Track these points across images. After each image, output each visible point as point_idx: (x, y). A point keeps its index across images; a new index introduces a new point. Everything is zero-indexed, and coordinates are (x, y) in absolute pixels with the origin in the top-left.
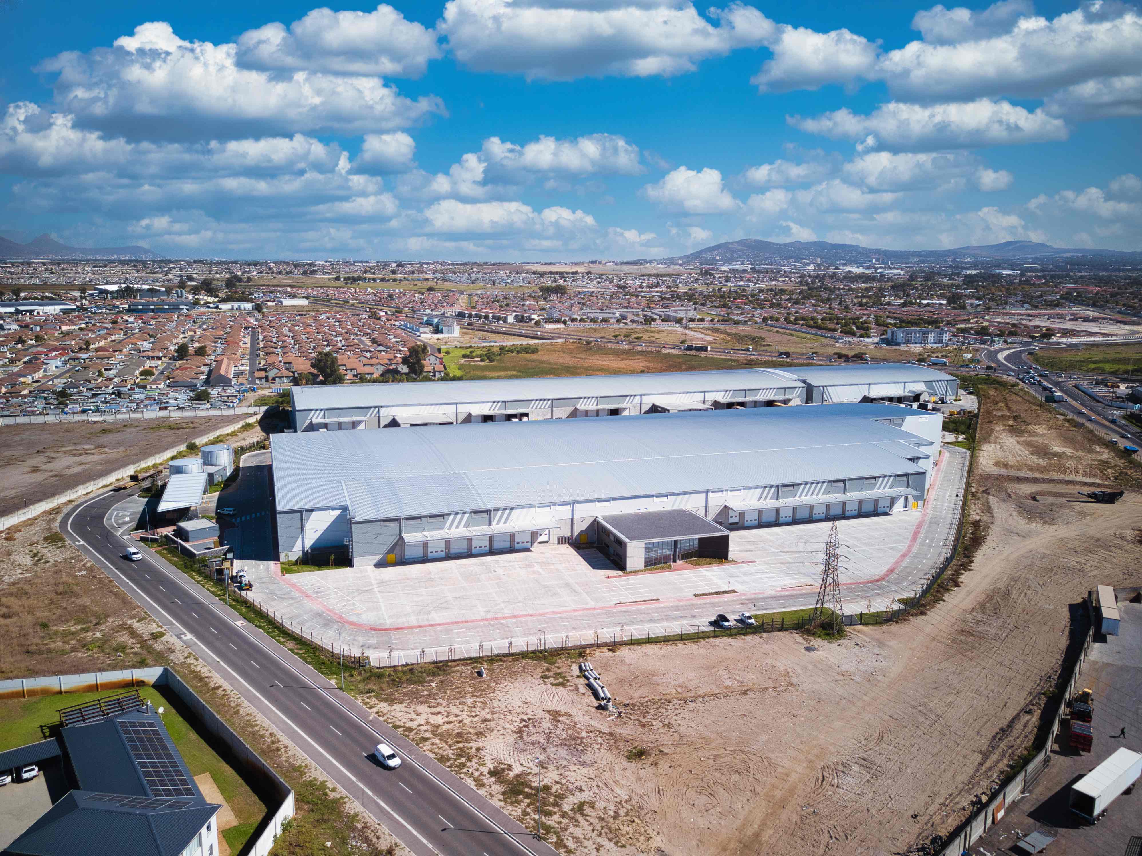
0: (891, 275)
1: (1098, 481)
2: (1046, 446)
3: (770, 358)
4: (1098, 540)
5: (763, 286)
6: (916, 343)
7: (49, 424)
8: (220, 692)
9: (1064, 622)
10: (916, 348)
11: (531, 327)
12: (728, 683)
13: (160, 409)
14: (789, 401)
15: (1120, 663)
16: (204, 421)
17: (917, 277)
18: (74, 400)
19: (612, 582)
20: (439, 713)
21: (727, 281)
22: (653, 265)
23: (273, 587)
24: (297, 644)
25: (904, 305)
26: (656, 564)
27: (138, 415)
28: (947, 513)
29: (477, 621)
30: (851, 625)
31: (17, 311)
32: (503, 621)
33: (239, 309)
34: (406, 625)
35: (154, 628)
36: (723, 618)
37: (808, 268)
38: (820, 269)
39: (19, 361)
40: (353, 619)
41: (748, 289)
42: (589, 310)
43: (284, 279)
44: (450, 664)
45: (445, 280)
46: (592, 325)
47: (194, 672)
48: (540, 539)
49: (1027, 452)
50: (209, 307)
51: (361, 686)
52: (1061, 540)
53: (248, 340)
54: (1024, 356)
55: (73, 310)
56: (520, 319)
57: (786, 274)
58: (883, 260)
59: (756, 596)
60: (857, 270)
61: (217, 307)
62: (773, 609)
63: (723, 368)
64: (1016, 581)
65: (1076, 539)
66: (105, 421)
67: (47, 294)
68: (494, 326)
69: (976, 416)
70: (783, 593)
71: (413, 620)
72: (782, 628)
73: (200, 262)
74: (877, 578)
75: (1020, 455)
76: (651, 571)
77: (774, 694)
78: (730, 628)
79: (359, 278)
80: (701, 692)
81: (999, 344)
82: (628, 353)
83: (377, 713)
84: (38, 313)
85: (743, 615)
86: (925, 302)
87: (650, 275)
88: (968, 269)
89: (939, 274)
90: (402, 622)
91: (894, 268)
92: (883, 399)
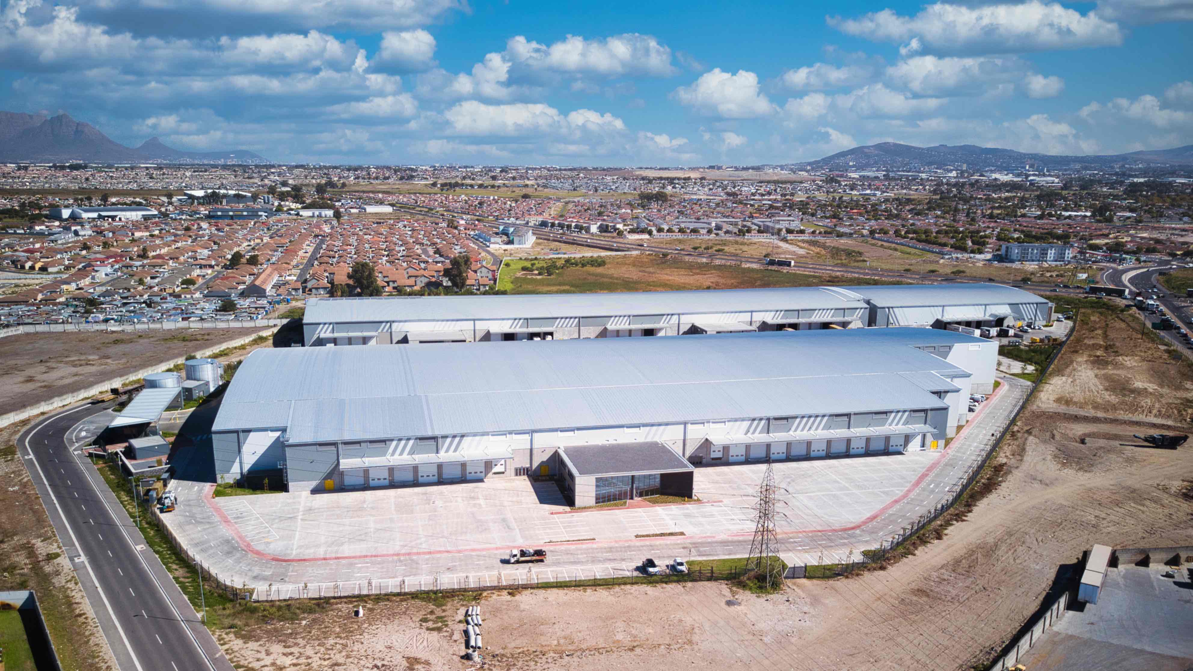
0: (1044, 183)
1: (1170, 423)
2: (1128, 381)
3: (856, 275)
4: (1134, 491)
5: (891, 195)
6: (1033, 261)
7: (68, 333)
8: (81, 620)
9: (1044, 586)
10: (1031, 266)
11: (613, 237)
12: (620, 637)
13: (183, 319)
14: (849, 323)
15: (1086, 636)
16: (221, 333)
17: (1072, 186)
18: (102, 308)
19: (554, 518)
20: (291, 654)
21: (852, 190)
22: (776, 171)
23: (195, 510)
24: (188, 572)
25: (1041, 217)
26: (609, 500)
27: (157, 326)
28: (971, 455)
29: (388, 555)
30: (793, 578)
31: (100, 217)
32: (415, 557)
33: (320, 216)
34: (312, 557)
35: (53, 549)
36: (651, 563)
37: (950, 175)
38: (962, 176)
39: (74, 267)
40: (260, 548)
41: (873, 198)
42: (684, 219)
43: (380, 184)
44: (332, 601)
45: (545, 186)
46: (680, 236)
47: (68, 597)
48: (495, 469)
49: (1101, 387)
50: (290, 214)
51: (227, 622)
52: (1090, 490)
53: (310, 249)
54: (1154, 278)
55: (154, 216)
56: (603, 229)
57: (922, 182)
58: (1038, 167)
59: (704, 540)
60: (1004, 178)
61: (298, 214)
62: (717, 555)
63: (800, 285)
64: (1011, 535)
65: (1108, 489)
66: (123, 331)
67: (138, 200)
68: (574, 235)
69: (1062, 344)
70: (736, 538)
71: (321, 552)
72: (712, 577)
73: (302, 166)
74: (852, 525)
75: (1090, 391)
76: (601, 508)
77: (664, 652)
78: (655, 575)
79: (457, 185)
80: (584, 646)
81: (1130, 261)
82: (704, 267)
83: (227, 650)
84: (120, 219)
85: (675, 561)
86: (1067, 214)
87: (769, 182)
88: (1136, 176)
89: (1100, 182)
90: (309, 553)
91: (1050, 176)
92: (959, 323)
